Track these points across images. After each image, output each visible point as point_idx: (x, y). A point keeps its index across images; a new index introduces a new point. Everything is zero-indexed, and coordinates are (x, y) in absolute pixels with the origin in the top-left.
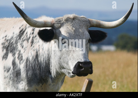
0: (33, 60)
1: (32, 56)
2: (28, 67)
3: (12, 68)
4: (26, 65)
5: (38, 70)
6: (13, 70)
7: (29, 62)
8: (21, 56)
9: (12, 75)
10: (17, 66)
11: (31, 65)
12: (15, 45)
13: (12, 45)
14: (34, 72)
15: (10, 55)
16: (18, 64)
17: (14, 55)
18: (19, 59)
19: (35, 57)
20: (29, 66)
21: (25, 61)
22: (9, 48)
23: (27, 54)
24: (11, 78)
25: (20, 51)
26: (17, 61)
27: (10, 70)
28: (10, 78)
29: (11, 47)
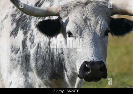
0: (45, 47)
1: (44, 42)
2: (38, 55)
3: (21, 49)
4: (36, 51)
5: (50, 62)
6: (23, 52)
7: (40, 50)
8: (33, 39)
9: (20, 58)
10: (27, 49)
11: (41, 54)
12: (28, 21)
13: (24, 20)
14: (45, 63)
15: (20, 32)
16: (29, 48)
17: (25, 33)
18: (30, 41)
19: (47, 44)
20: (40, 54)
21: (36, 46)
22: (20, 23)
23: (40, 37)
24: (20, 62)
25: (33, 31)
26: (28, 43)
27: (19, 52)
28: (18, 62)
29: (23, 21)
